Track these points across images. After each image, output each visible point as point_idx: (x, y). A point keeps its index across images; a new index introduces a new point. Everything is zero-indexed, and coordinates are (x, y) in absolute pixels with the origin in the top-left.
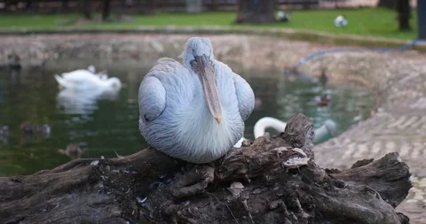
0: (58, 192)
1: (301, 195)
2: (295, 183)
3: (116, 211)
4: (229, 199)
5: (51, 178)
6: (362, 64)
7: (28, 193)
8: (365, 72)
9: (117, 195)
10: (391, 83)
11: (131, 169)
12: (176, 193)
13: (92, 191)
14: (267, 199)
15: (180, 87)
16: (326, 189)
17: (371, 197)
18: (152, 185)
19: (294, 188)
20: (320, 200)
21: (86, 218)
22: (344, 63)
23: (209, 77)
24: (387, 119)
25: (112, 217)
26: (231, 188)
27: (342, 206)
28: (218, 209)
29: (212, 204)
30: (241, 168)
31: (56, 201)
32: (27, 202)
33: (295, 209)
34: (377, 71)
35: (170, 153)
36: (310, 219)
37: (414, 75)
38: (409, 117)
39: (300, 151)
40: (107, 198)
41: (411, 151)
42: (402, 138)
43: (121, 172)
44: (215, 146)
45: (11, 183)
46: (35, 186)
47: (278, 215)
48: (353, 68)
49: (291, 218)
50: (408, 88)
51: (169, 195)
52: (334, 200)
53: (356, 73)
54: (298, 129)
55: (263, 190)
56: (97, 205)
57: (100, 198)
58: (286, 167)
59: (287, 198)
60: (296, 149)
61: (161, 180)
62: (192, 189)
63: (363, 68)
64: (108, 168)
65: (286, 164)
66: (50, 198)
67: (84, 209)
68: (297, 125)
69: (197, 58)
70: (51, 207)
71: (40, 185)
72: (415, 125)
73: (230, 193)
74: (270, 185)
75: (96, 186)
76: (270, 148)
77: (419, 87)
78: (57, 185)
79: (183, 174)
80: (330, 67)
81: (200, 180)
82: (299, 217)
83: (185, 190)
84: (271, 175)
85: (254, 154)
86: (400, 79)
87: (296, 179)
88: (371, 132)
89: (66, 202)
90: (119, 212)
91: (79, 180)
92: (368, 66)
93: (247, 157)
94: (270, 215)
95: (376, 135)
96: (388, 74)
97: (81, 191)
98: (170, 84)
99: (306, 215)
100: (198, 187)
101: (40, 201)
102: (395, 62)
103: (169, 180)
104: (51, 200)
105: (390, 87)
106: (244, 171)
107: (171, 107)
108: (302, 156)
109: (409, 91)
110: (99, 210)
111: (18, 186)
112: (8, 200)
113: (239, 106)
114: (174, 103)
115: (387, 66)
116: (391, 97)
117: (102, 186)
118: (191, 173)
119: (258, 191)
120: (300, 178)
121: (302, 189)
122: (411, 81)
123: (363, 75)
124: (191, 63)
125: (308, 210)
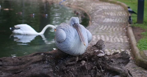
0: (33, 63)
1: (102, 64)
2: (100, 61)
3: (51, 70)
4: (81, 65)
5: (30, 59)
6: (82, 4)
7: (24, 63)
8: (83, 6)
9: (51, 65)
10: (93, 11)
11: (53, 56)
12: (67, 64)
13: (43, 63)
14: (92, 66)
15: (71, 33)
16: (108, 63)
17: (121, 65)
18: (59, 61)
19: (100, 62)
20: (107, 66)
21: (42, 72)
22: (76, 3)
23: (80, 30)
24: (98, 26)
25: (50, 72)
26: (82, 62)
27: (113, 68)
28: (77, 68)
29: (76, 67)
30: (86, 56)
31: (32, 66)
32: (23, 66)
33: (100, 69)
34: (87, 7)
35: (66, 52)
36: (104, 72)
37: (101, 9)
38: (104, 26)
39: (102, 52)
40: (48, 66)
41: (110, 39)
42: (106, 34)
43: (50, 57)
44: (81, 52)
45: (18, 60)
46: (26, 61)
47: (94, 70)
48: (79, 5)
49: (98, 71)
50: (100, 14)
51: (64, 64)
52: (111, 66)
53: (80, 6)
54: (100, 44)
55: (91, 63)
56: (45, 68)
57: (46, 66)
58: (98, 56)
59: (98, 66)
60: (101, 51)
61: (62, 60)
62: (72, 63)
63: (83, 5)
64: (46, 55)
65: (98, 55)
66: (30, 65)
67: (41, 69)
68: (100, 43)
69: (75, 24)
70: (30, 68)
71: (27, 61)
72: (107, 29)
73: (81, 64)
74: (93, 62)
75: (45, 62)
76: (93, 50)
77: (103, 14)
78: (33, 61)
79: (69, 58)
80: (72, 4)
81: (75, 60)
82: (101, 71)
83: (70, 63)
84: (93, 58)
85: (89, 52)
86: (96, 10)
87: (100, 60)
88: (95, 31)
89: (35, 66)
90: (52, 71)
91: (39, 60)
92: (84, 5)
93: (88, 53)
94: (92, 70)
95: (97, 32)
96: (92, 8)
97: (40, 63)
98: (67, 31)
99: (103, 71)
100: (74, 62)
101: (27, 66)
102: (93, 4)
103: (64, 60)
104: (30, 66)
105: (93, 13)
106: (86, 57)
107: (68, 39)
108: (102, 53)
109: (101, 15)
110: (46, 70)
111: (21, 61)
112: (17, 65)
113: (88, 39)
114: (69, 38)
115: (91, 5)
116: (95, 17)
117: (47, 62)
118: (72, 58)
119: (89, 63)
120: (101, 59)
121: (102, 63)
122: (100, 11)
123: (83, 8)
124: (73, 25)
125: (103, 69)
